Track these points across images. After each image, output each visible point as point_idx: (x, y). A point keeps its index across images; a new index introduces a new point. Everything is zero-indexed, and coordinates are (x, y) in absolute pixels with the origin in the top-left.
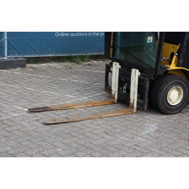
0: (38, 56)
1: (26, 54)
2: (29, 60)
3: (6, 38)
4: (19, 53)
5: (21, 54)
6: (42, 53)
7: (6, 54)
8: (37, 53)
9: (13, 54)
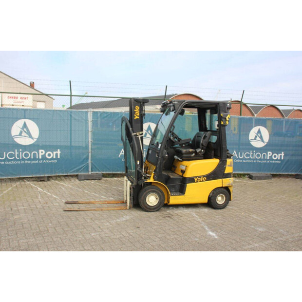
0: (111, 173)
1: (103, 171)
2: (104, 176)
3: (90, 161)
4: (99, 171)
5: (100, 171)
6: (114, 171)
7: (90, 171)
8: (110, 171)
9: (95, 171)
